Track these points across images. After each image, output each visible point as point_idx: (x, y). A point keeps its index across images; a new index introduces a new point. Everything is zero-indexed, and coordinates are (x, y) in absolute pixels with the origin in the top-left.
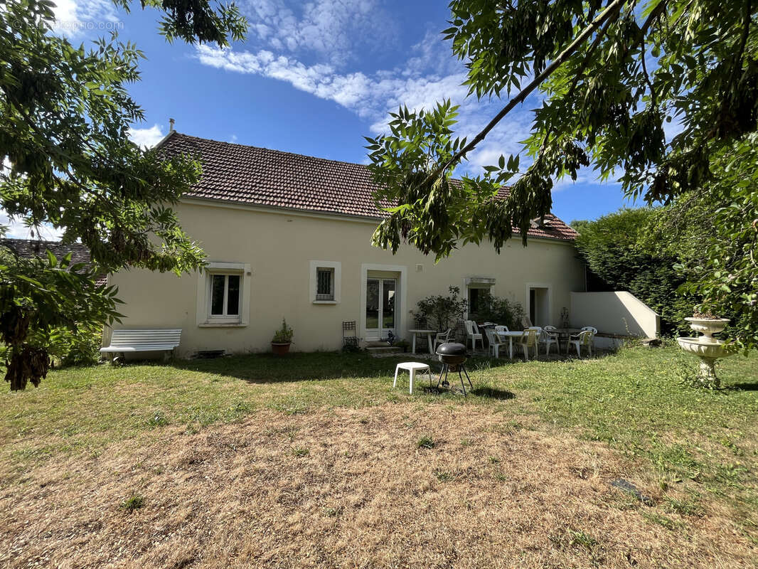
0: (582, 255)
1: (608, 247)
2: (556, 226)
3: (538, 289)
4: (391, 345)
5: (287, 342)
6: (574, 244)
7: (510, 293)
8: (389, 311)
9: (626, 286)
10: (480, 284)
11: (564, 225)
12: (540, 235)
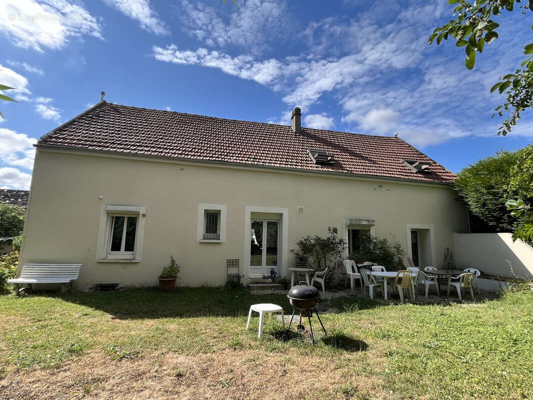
0: (463, 197)
1: (486, 189)
2: (436, 171)
3: (420, 230)
4: (273, 282)
5: (173, 277)
6: (453, 187)
7: (390, 233)
8: (273, 250)
9: (509, 227)
10: (360, 225)
11: (444, 170)
12: (419, 179)
